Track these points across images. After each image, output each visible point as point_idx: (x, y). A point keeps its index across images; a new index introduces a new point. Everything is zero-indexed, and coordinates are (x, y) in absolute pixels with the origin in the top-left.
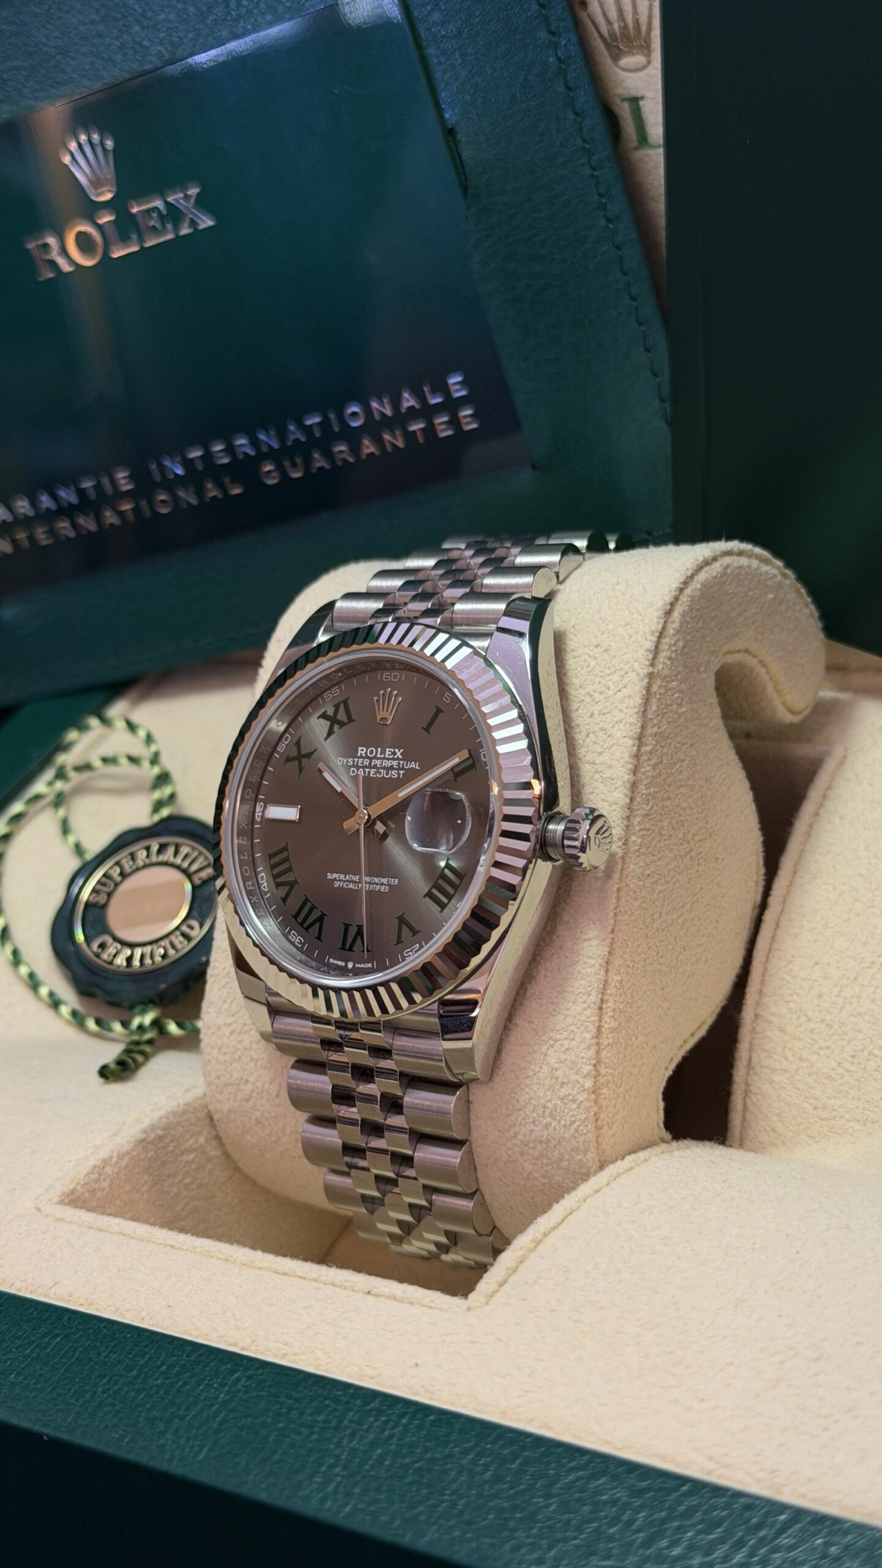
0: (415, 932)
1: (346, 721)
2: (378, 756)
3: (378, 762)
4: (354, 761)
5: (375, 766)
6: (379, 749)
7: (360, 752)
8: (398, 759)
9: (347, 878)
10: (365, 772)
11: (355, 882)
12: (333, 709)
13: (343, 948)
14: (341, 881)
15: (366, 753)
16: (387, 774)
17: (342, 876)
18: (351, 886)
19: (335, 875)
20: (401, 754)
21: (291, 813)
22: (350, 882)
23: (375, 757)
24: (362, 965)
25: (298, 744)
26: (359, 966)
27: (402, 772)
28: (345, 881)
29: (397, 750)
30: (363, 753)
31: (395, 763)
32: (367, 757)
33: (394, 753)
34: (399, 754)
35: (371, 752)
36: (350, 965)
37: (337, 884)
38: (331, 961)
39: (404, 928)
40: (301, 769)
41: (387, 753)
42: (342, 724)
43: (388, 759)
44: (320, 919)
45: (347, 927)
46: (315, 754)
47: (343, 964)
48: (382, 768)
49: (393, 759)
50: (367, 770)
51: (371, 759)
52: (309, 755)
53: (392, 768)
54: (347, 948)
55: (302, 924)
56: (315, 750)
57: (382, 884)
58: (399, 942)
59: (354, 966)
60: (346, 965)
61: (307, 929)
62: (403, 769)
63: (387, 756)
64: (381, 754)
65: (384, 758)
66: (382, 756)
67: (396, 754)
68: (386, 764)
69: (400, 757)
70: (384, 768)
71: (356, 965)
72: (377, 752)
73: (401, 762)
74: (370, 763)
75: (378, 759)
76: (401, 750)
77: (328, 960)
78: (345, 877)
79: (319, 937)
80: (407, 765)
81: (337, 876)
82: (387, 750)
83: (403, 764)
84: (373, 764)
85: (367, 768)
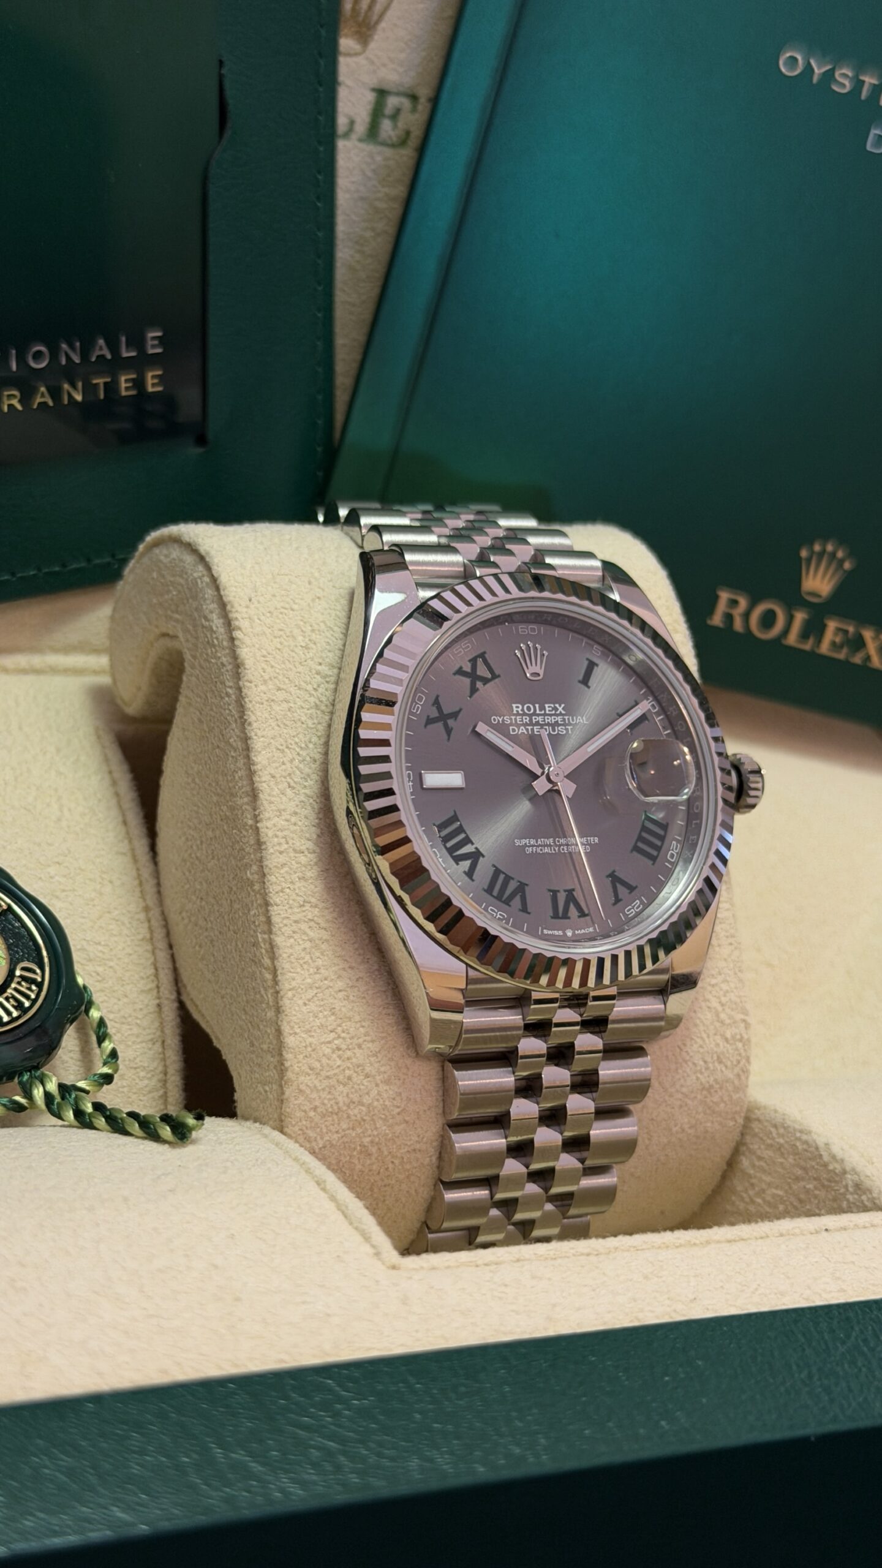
0: (631, 888)
1: (489, 676)
2: (538, 712)
3: (540, 719)
4: (511, 719)
5: (537, 723)
6: (537, 706)
7: (515, 709)
8: (561, 714)
9: (539, 842)
10: (527, 730)
11: (550, 846)
12: (469, 665)
13: (556, 916)
14: (533, 846)
15: (522, 710)
16: (554, 731)
17: (533, 842)
18: (546, 850)
19: (524, 842)
20: (564, 709)
21: (455, 779)
22: (544, 846)
23: (535, 714)
24: (583, 931)
26: (579, 932)
27: (569, 728)
28: (538, 846)
29: (557, 705)
30: (519, 710)
31: (559, 719)
32: (524, 714)
33: (556, 709)
34: (560, 709)
35: (529, 709)
36: (569, 933)
37: (529, 850)
38: (545, 932)
39: (619, 886)
40: (449, 731)
41: (547, 709)
42: (485, 681)
43: (551, 715)
44: (521, 888)
45: (555, 893)
46: (462, 715)
47: (561, 933)
48: (546, 725)
49: (558, 715)
50: (530, 728)
51: (530, 716)
52: (455, 715)
53: (557, 724)
54: (560, 915)
55: (499, 898)
56: (461, 709)
57: (584, 844)
58: (617, 900)
59: (574, 934)
60: (565, 934)
61: (507, 902)
62: (571, 724)
63: (547, 712)
64: (540, 710)
65: (545, 715)
66: (543, 712)
67: (557, 709)
68: (548, 720)
69: (563, 712)
70: (548, 724)
71: (576, 932)
72: (535, 708)
73: (566, 717)
74: (531, 720)
75: (538, 715)
76: (563, 705)
77: (542, 932)
78: (537, 842)
79: (524, 909)
80: (573, 720)
81: (527, 841)
82: (547, 706)
83: (569, 719)
84: (534, 721)
85: (529, 725)
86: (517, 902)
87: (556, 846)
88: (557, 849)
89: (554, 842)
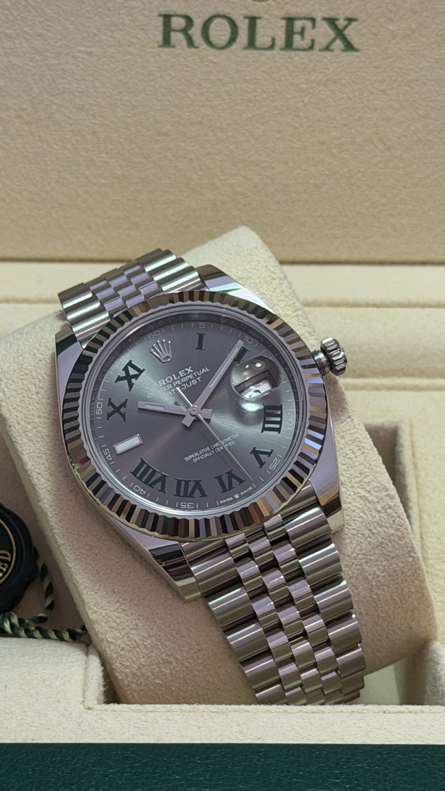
0: (267, 455)
1: (138, 373)
2: (175, 378)
3: (178, 382)
5: (177, 385)
6: (174, 375)
7: (161, 383)
8: (191, 373)
10: (172, 392)
11: (208, 452)
12: (124, 372)
13: (225, 490)
14: (197, 457)
15: (165, 382)
16: (189, 384)
17: (196, 454)
18: (206, 455)
19: (190, 457)
20: (191, 369)
21: (135, 441)
22: (204, 454)
23: (174, 381)
24: (246, 491)
25: (110, 403)
26: (243, 493)
27: (198, 378)
28: (201, 455)
29: (187, 369)
31: (190, 376)
32: (168, 383)
34: (189, 370)
35: (169, 379)
36: (237, 496)
37: (196, 460)
38: (221, 502)
39: (259, 457)
40: (123, 416)
41: (181, 374)
42: (136, 377)
43: (184, 377)
44: (198, 484)
45: (220, 478)
46: (128, 403)
47: (231, 499)
48: (183, 384)
49: (189, 375)
50: (173, 390)
51: (172, 383)
52: (124, 405)
53: (190, 380)
54: (228, 488)
55: (185, 495)
56: (126, 400)
57: (229, 442)
58: (262, 464)
59: (240, 495)
60: (234, 498)
61: (191, 496)
62: (198, 376)
63: (182, 376)
64: (177, 377)
65: (181, 378)
66: (179, 377)
67: (187, 371)
68: (184, 380)
69: (192, 371)
70: (184, 383)
71: (241, 494)
72: (173, 377)
73: (195, 373)
74: (172, 385)
75: (176, 380)
76: (190, 367)
77: (219, 503)
78: (199, 453)
79: (203, 495)
80: (199, 373)
81: (193, 456)
82: (180, 372)
83: (197, 374)
84: (175, 385)
85: (172, 389)
86: (197, 493)
87: (212, 450)
88: (213, 452)
89: (210, 448)
